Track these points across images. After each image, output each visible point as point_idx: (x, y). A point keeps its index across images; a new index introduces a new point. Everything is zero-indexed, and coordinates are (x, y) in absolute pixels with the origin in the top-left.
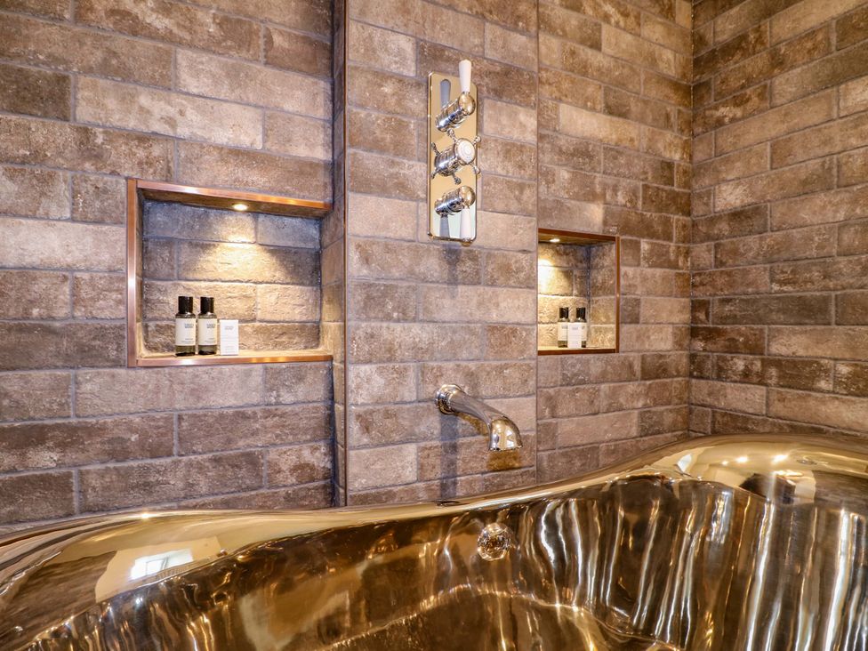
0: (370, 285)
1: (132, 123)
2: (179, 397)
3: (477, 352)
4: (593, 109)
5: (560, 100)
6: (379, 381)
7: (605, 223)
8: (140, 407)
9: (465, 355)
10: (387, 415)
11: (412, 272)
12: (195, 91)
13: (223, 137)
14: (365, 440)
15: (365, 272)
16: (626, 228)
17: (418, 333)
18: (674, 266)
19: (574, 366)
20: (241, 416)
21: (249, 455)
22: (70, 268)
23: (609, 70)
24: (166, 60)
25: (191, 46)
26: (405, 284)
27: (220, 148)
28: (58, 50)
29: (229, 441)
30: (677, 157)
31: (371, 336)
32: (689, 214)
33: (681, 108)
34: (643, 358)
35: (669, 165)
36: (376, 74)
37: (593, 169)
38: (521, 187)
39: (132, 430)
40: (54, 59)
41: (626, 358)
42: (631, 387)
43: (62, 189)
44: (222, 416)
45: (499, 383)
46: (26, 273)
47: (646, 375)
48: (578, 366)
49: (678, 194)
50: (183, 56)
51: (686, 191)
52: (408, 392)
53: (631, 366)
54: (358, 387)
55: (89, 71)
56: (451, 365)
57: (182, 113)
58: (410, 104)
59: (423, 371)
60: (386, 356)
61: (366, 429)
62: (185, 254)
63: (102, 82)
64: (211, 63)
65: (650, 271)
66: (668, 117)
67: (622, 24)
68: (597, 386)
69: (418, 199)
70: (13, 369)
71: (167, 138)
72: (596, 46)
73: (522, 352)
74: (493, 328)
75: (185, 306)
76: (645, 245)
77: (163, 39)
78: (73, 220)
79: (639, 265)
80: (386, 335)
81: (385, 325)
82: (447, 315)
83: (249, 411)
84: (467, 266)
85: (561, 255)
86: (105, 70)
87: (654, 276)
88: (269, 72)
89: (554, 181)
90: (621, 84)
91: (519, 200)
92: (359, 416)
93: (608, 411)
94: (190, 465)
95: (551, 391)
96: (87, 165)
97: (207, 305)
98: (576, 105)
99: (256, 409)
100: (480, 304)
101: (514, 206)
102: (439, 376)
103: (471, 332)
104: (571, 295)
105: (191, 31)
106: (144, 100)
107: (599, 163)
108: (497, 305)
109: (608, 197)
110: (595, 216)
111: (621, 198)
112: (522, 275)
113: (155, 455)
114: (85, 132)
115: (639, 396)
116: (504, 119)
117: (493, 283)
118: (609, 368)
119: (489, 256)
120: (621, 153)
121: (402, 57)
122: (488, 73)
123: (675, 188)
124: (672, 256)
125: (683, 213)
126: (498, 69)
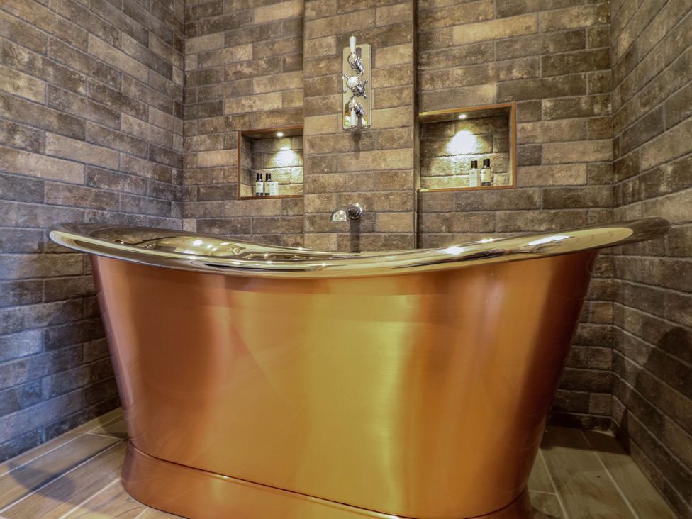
0: (314, 158)
1: (240, 111)
2: (253, 211)
3: (372, 186)
4: (486, 20)
5: (454, 25)
6: (318, 202)
7: (499, 95)
8: (241, 214)
9: (364, 188)
10: (322, 218)
11: (334, 149)
12: (258, 92)
13: (268, 107)
15: (312, 151)
16: (523, 94)
17: (338, 178)
18: (588, 114)
19: (468, 198)
20: (273, 220)
21: (276, 236)
22: (223, 166)
24: (250, 84)
25: (258, 76)
26: (331, 155)
27: (266, 112)
28: (220, 92)
29: (269, 230)
30: (588, 23)
31: (315, 182)
32: (607, 66)
34: (546, 193)
35: (579, 33)
36: (317, 60)
37: (487, 61)
38: (401, 91)
39: (239, 223)
40: (219, 96)
41: (523, 192)
42: (530, 215)
43: (221, 139)
44: (266, 220)
45: (386, 204)
46: (212, 168)
48: (472, 199)
49: (591, 53)
50: (255, 81)
51: (604, 47)
52: (333, 207)
53: (530, 198)
54: (308, 204)
55: (228, 97)
56: (356, 194)
57: (254, 102)
58: (334, 68)
59: (340, 197)
60: (321, 190)
61: (312, 224)
62: (265, 158)
63: (231, 99)
64: (264, 79)
65: (552, 123)
68: (492, 213)
69: (338, 113)
70: (209, 200)
71: (250, 113)
73: (402, 186)
74: (382, 173)
75: (260, 177)
76: (547, 104)
77: (249, 77)
78: (224, 149)
79: (539, 120)
80: (322, 180)
81: (321, 175)
82: (354, 168)
83: (276, 218)
84: (365, 141)
85: (481, 126)
86: (232, 95)
87: (558, 126)
88: (283, 75)
89: (448, 79)
91: (399, 98)
92: (309, 218)
93: (504, 232)
94: (256, 238)
95: (448, 215)
96: (228, 130)
97: (268, 176)
98: (469, 23)
99: (279, 217)
100: (374, 160)
101: (396, 102)
102: (350, 199)
103: (369, 176)
104: (492, 152)
105: (257, 70)
106: (243, 102)
107: (492, 54)
108: (385, 160)
109: (502, 76)
110: (488, 93)
111: (516, 74)
112: (402, 141)
113: (245, 233)
114: (227, 118)
115: (541, 222)
116: (389, 56)
117: (382, 149)
118: (504, 200)
119: (380, 133)
120: (516, 42)
121: (329, 46)
122: (378, 35)
123: (587, 49)
124: (584, 106)
125: (599, 68)
126: (384, 30)
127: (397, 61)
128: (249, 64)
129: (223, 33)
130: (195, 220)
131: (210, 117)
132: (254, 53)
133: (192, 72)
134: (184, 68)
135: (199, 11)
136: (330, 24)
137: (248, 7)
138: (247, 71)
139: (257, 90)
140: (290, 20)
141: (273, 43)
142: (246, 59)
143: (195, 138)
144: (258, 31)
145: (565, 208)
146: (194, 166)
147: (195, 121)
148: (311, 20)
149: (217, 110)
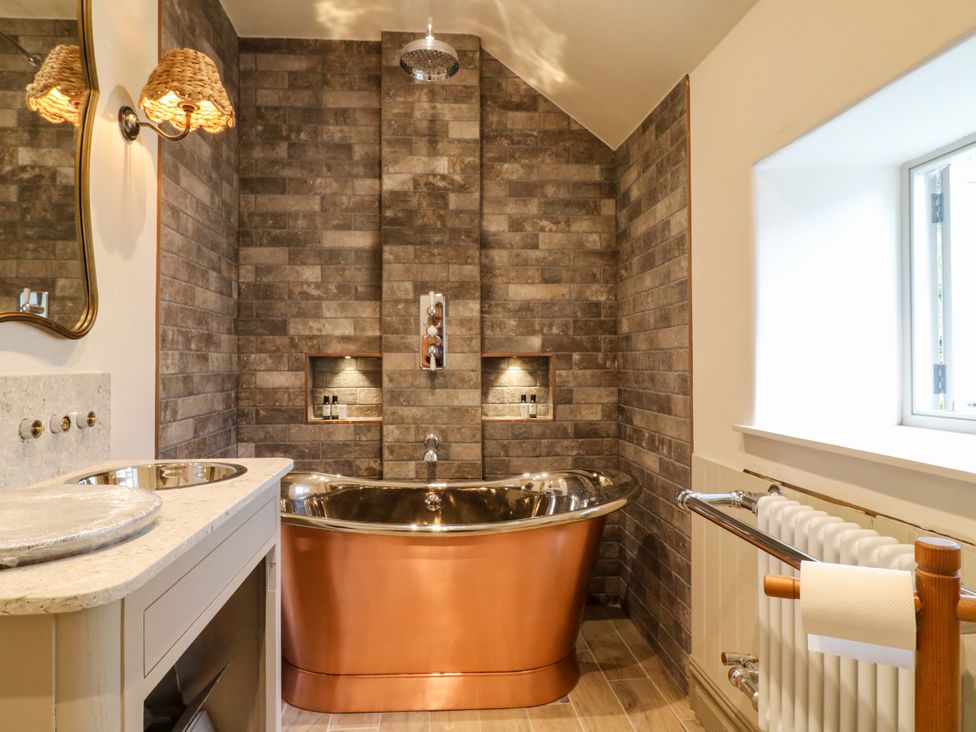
0: (393, 391)
1: (307, 333)
2: (323, 436)
3: (446, 420)
4: (533, 283)
5: (509, 283)
6: (397, 433)
7: (543, 346)
8: (309, 439)
9: (439, 421)
10: (401, 447)
11: (412, 384)
12: (328, 316)
13: (338, 332)
14: (391, 458)
16: (560, 347)
17: (416, 411)
18: (603, 367)
19: (520, 428)
20: (345, 445)
21: (348, 461)
22: (287, 388)
23: (544, 258)
24: (318, 307)
25: (327, 299)
26: (409, 390)
27: (337, 337)
28: (284, 311)
29: (340, 455)
30: (603, 298)
31: (393, 413)
32: (615, 333)
33: (607, 268)
34: (576, 426)
35: (597, 305)
36: (395, 301)
37: (534, 317)
38: (471, 339)
39: (307, 448)
40: (283, 314)
41: (560, 425)
42: (566, 443)
43: (285, 360)
44: (338, 445)
45: (458, 436)
46: (275, 390)
47: (578, 434)
48: (523, 429)
49: (604, 322)
50: (324, 304)
51: (613, 319)
52: (411, 438)
53: (565, 429)
54: (388, 434)
55: (293, 316)
56: (432, 426)
57: (324, 326)
58: (411, 311)
59: (418, 429)
60: (399, 421)
61: (392, 452)
62: (328, 376)
63: (297, 320)
64: (334, 304)
65: (580, 372)
66: (594, 275)
67: (554, 228)
68: (538, 441)
69: (415, 352)
70: (271, 424)
71: (319, 336)
72: (535, 247)
73: (472, 421)
74: (455, 409)
75: (326, 399)
76: (576, 356)
77: (317, 299)
78: (288, 371)
79: (571, 369)
80: (400, 412)
81: (400, 408)
82: (430, 403)
83: (348, 443)
84: (440, 380)
86: (298, 315)
87: (584, 375)
88: (355, 303)
89: (505, 327)
90: (555, 264)
91: (469, 346)
92: (388, 447)
93: (547, 456)
94: (326, 463)
95: (505, 442)
96: (293, 351)
97: (335, 399)
98: (521, 283)
99: (351, 442)
100: (448, 397)
101: (466, 349)
102: (426, 431)
104: (536, 386)
105: (327, 293)
106: (311, 324)
107: (538, 312)
108: (457, 397)
109: (545, 331)
110: (535, 343)
111: (555, 330)
112: (471, 383)
113: (314, 458)
114: (292, 339)
115: (573, 448)
116: (460, 308)
117: (455, 387)
118: (547, 430)
119: (452, 374)
120: (555, 304)
121: (407, 291)
122: (451, 288)
123: (603, 319)
124: (600, 361)
125: (610, 333)
126: (457, 284)
127: (467, 314)
128: (318, 286)
129: (287, 249)
130: (254, 445)
131: (271, 334)
132: (322, 276)
133: (248, 284)
134: (238, 278)
135: (257, 219)
136: (408, 270)
137: (316, 227)
138: (315, 293)
139: (327, 314)
140: (362, 250)
141: (344, 270)
142: (315, 280)
143: (253, 356)
144: (327, 254)
145: (589, 437)
146: (253, 386)
147: (252, 338)
148: (389, 263)
149: (280, 328)
